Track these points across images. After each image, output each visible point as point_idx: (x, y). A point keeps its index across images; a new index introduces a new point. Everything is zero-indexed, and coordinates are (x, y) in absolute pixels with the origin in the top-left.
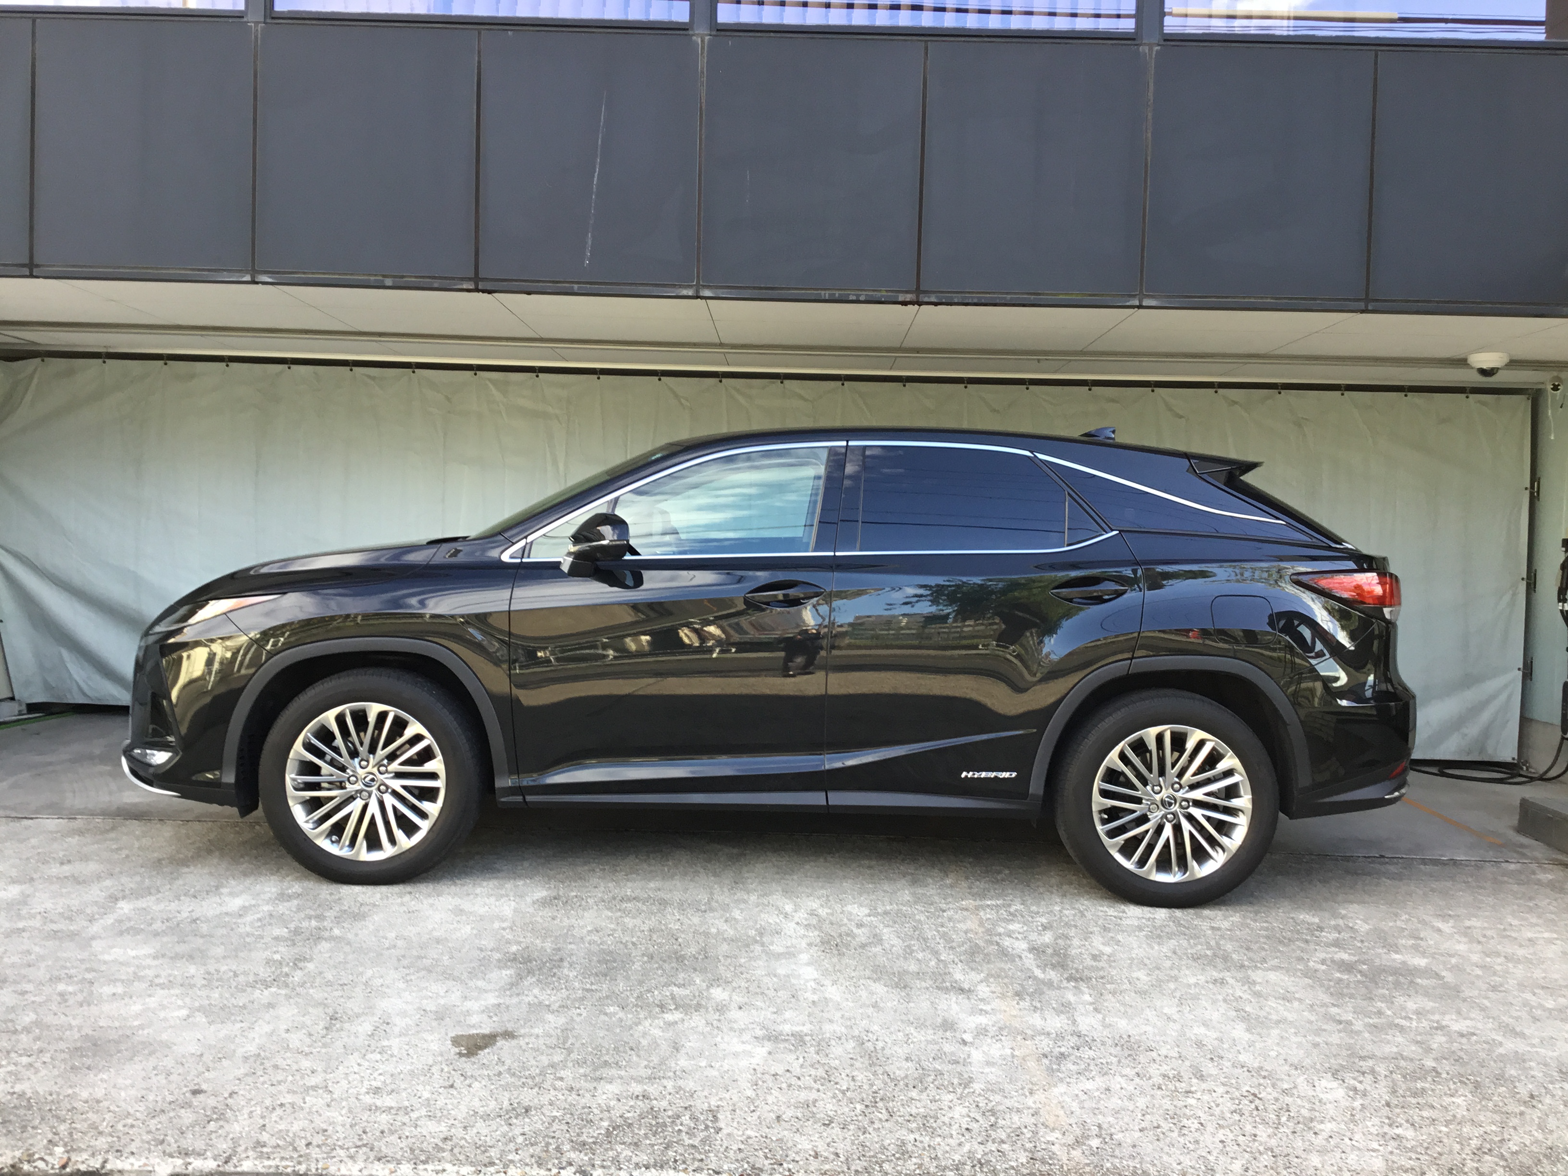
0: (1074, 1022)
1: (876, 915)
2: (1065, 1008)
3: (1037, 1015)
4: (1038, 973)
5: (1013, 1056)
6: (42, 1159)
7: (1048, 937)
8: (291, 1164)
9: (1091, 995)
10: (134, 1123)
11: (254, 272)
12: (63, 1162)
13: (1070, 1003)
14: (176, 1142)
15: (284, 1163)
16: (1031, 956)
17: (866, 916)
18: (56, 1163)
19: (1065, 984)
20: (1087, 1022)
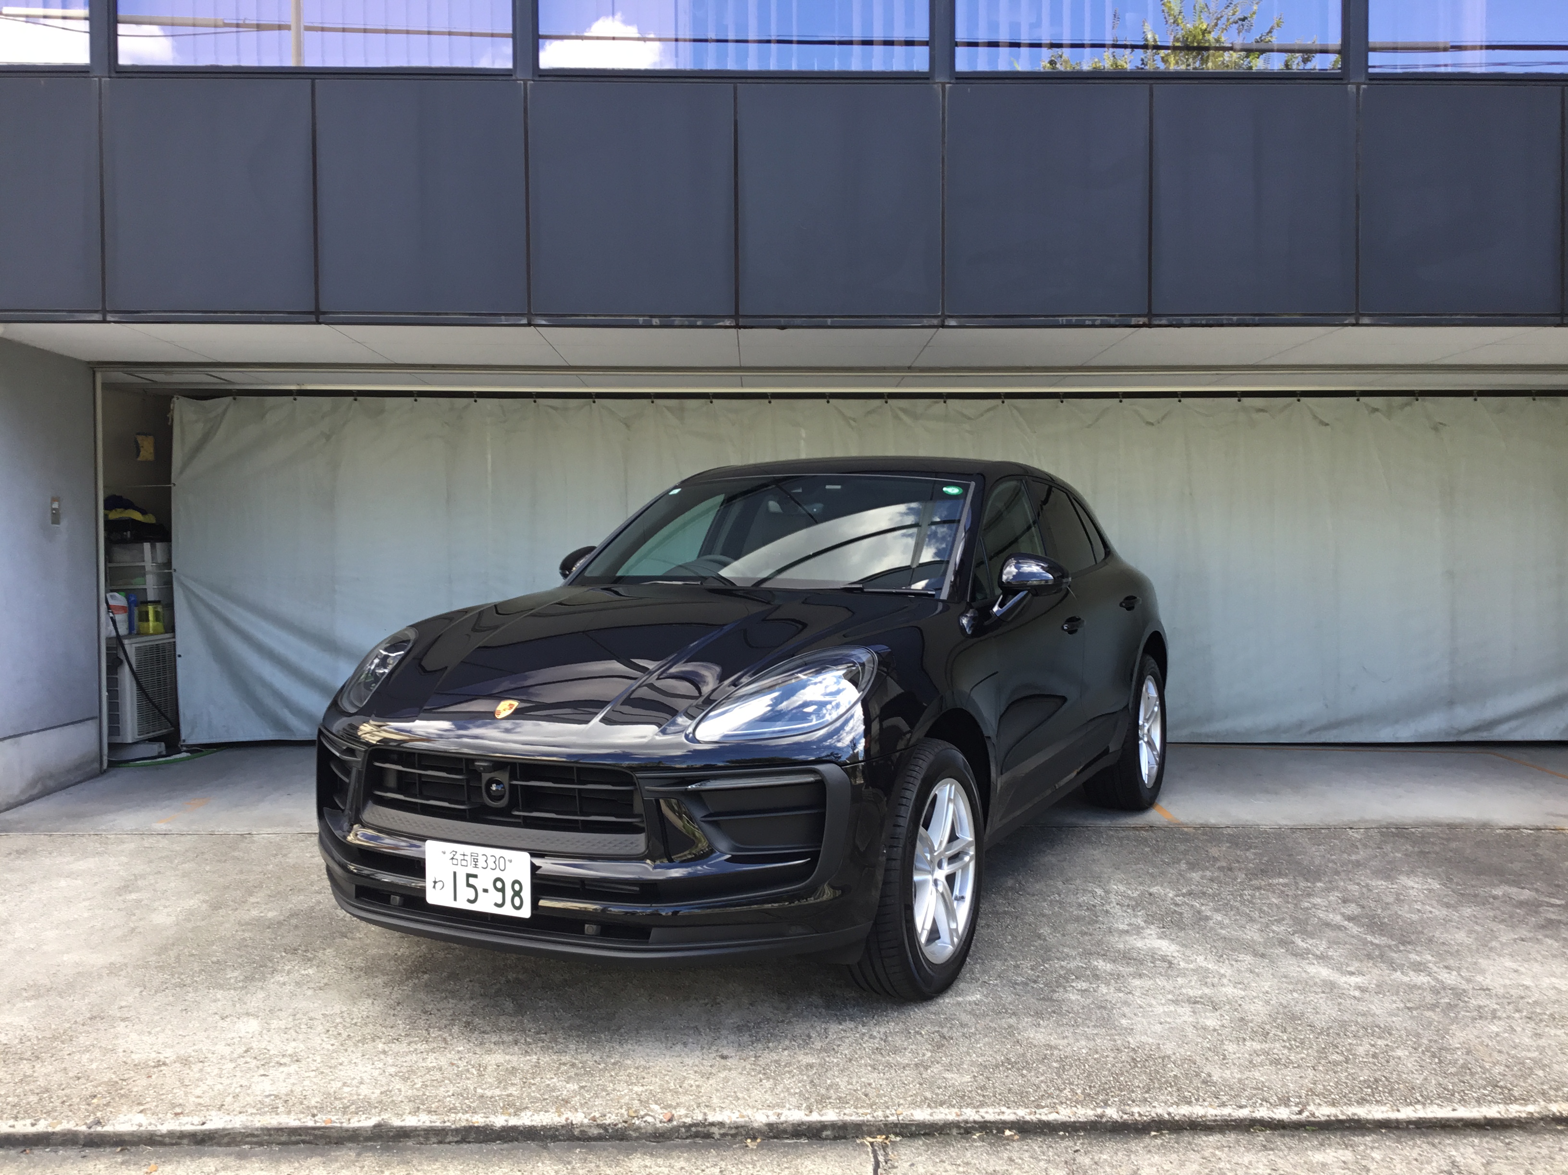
0: (1437, 980)
1: (1184, 895)
2: (1419, 967)
3: (1399, 973)
4: (1369, 938)
5: (1408, 1008)
6: (647, 1115)
7: (1352, 909)
8: (869, 1111)
9: (1432, 956)
10: (697, 1083)
11: (529, 315)
12: (668, 1117)
13: (1420, 964)
14: (750, 1097)
15: (860, 1111)
16: (1351, 925)
17: (1177, 896)
18: (661, 1117)
19: (1402, 948)
20: (1450, 979)
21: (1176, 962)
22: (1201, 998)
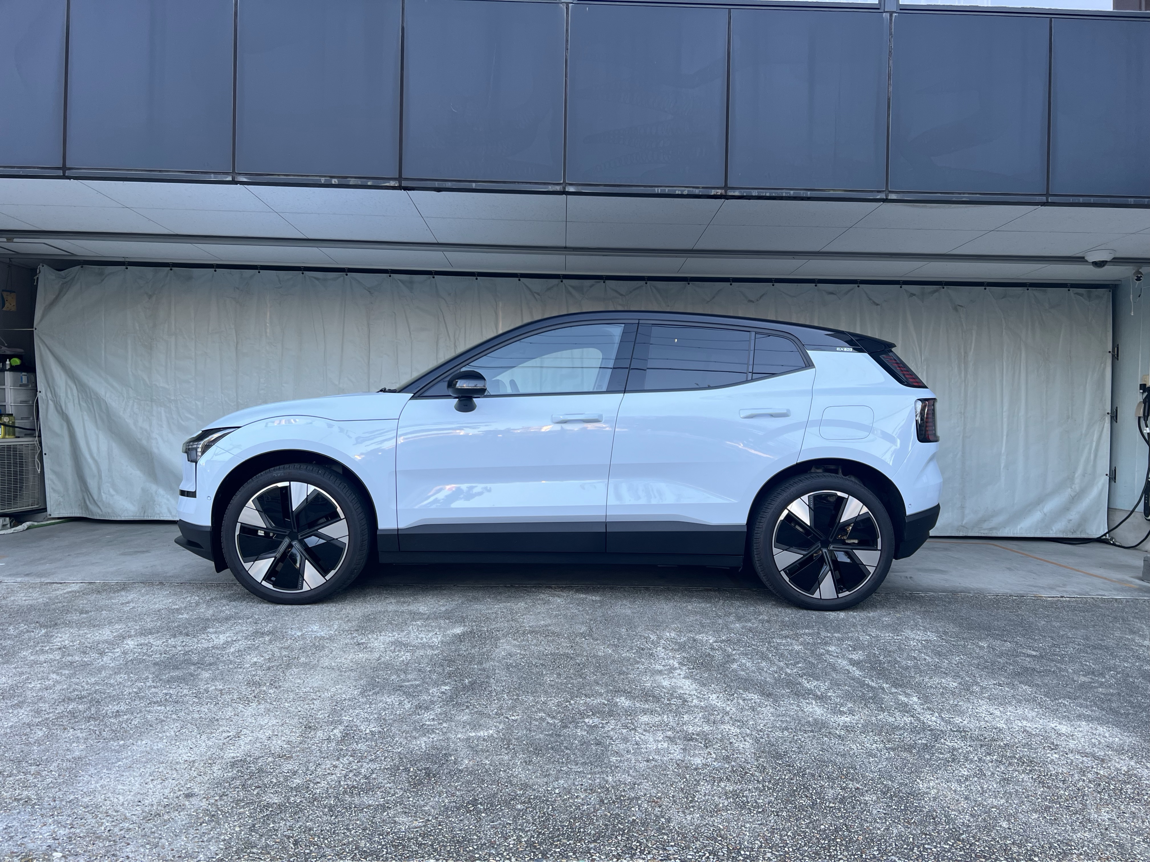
0: (919, 720)
2: (905, 709)
3: (885, 714)
4: (867, 681)
7: (859, 655)
9: (919, 698)
11: (234, 174)
13: (907, 705)
16: (854, 668)
17: (716, 642)
19: (894, 689)
20: (931, 720)
21: (690, 700)
22: (697, 735)
